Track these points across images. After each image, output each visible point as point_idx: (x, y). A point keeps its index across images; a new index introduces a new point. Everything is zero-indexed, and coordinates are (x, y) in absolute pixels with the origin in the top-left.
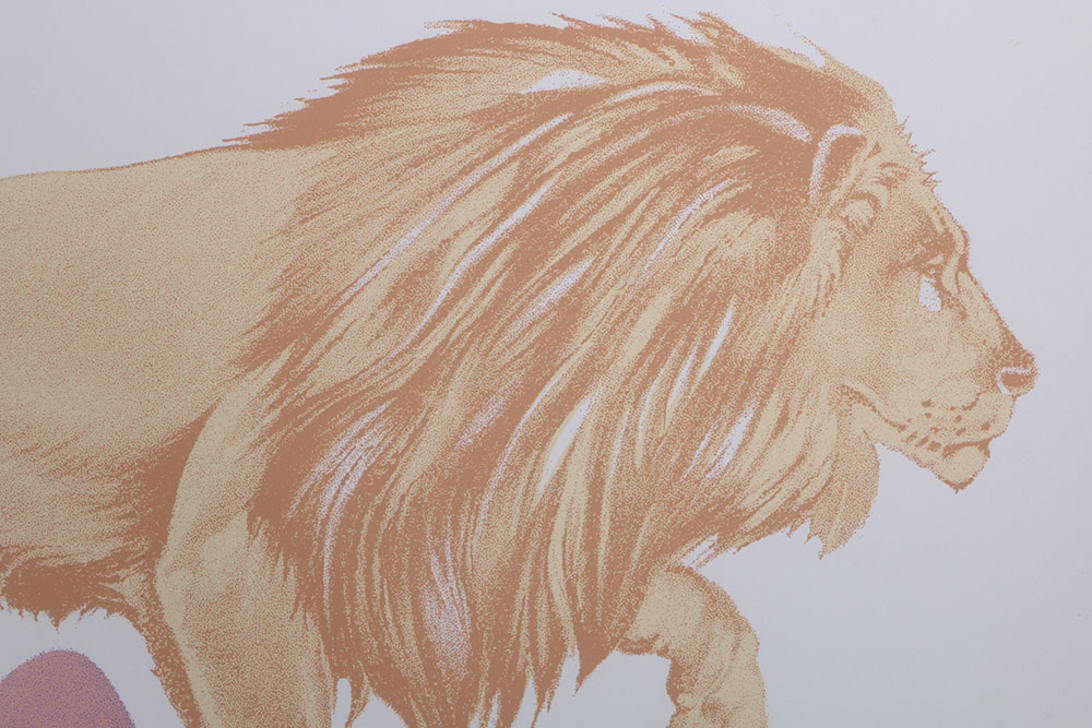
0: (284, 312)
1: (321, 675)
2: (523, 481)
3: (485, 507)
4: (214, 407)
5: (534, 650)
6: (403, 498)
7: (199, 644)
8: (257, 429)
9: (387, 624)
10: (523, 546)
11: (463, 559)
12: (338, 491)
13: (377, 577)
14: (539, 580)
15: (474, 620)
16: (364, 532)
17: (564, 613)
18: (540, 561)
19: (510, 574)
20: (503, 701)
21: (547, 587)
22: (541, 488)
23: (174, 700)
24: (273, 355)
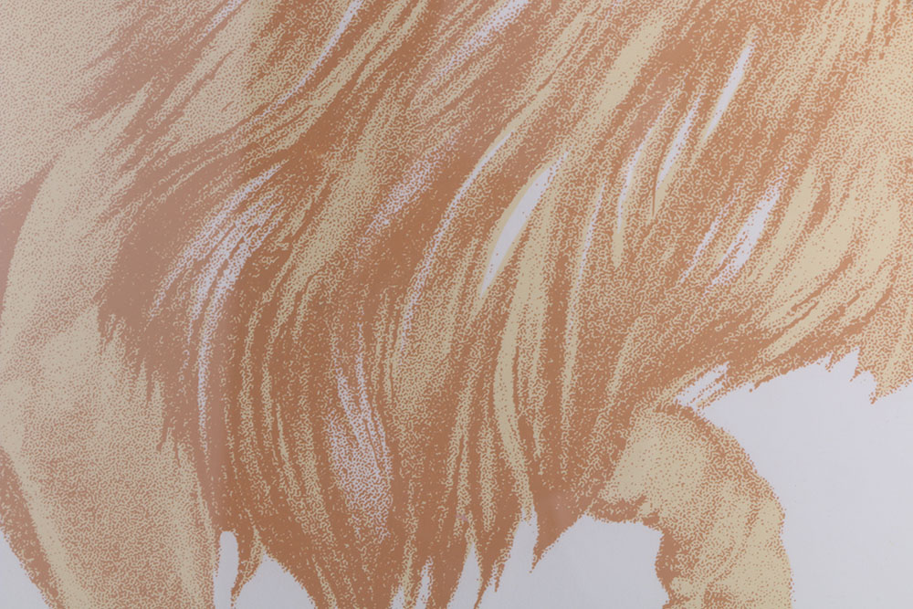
0: (138, 38)
1: (199, 525)
2: (459, 279)
3: (407, 314)
4: (50, 166)
5: (475, 507)
6: (299, 296)
7: (44, 476)
8: (107, 197)
9: (282, 464)
10: (460, 369)
11: (381, 382)
12: (214, 284)
13: (268, 401)
14: (482, 414)
15: (396, 463)
16: (249, 340)
17: (516, 460)
18: (483, 391)
19: (443, 405)
20: (436, 573)
21: (494, 425)
22: (483, 290)
23: (16, 545)
24: (124, 97)
